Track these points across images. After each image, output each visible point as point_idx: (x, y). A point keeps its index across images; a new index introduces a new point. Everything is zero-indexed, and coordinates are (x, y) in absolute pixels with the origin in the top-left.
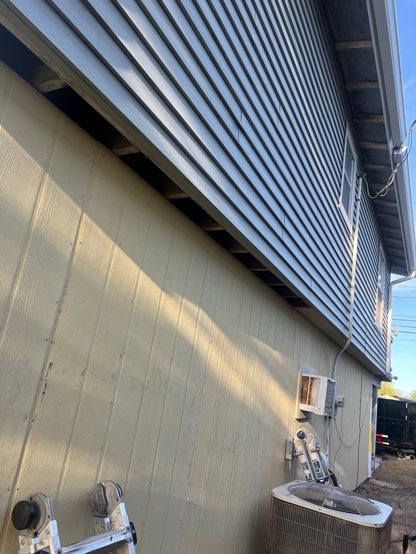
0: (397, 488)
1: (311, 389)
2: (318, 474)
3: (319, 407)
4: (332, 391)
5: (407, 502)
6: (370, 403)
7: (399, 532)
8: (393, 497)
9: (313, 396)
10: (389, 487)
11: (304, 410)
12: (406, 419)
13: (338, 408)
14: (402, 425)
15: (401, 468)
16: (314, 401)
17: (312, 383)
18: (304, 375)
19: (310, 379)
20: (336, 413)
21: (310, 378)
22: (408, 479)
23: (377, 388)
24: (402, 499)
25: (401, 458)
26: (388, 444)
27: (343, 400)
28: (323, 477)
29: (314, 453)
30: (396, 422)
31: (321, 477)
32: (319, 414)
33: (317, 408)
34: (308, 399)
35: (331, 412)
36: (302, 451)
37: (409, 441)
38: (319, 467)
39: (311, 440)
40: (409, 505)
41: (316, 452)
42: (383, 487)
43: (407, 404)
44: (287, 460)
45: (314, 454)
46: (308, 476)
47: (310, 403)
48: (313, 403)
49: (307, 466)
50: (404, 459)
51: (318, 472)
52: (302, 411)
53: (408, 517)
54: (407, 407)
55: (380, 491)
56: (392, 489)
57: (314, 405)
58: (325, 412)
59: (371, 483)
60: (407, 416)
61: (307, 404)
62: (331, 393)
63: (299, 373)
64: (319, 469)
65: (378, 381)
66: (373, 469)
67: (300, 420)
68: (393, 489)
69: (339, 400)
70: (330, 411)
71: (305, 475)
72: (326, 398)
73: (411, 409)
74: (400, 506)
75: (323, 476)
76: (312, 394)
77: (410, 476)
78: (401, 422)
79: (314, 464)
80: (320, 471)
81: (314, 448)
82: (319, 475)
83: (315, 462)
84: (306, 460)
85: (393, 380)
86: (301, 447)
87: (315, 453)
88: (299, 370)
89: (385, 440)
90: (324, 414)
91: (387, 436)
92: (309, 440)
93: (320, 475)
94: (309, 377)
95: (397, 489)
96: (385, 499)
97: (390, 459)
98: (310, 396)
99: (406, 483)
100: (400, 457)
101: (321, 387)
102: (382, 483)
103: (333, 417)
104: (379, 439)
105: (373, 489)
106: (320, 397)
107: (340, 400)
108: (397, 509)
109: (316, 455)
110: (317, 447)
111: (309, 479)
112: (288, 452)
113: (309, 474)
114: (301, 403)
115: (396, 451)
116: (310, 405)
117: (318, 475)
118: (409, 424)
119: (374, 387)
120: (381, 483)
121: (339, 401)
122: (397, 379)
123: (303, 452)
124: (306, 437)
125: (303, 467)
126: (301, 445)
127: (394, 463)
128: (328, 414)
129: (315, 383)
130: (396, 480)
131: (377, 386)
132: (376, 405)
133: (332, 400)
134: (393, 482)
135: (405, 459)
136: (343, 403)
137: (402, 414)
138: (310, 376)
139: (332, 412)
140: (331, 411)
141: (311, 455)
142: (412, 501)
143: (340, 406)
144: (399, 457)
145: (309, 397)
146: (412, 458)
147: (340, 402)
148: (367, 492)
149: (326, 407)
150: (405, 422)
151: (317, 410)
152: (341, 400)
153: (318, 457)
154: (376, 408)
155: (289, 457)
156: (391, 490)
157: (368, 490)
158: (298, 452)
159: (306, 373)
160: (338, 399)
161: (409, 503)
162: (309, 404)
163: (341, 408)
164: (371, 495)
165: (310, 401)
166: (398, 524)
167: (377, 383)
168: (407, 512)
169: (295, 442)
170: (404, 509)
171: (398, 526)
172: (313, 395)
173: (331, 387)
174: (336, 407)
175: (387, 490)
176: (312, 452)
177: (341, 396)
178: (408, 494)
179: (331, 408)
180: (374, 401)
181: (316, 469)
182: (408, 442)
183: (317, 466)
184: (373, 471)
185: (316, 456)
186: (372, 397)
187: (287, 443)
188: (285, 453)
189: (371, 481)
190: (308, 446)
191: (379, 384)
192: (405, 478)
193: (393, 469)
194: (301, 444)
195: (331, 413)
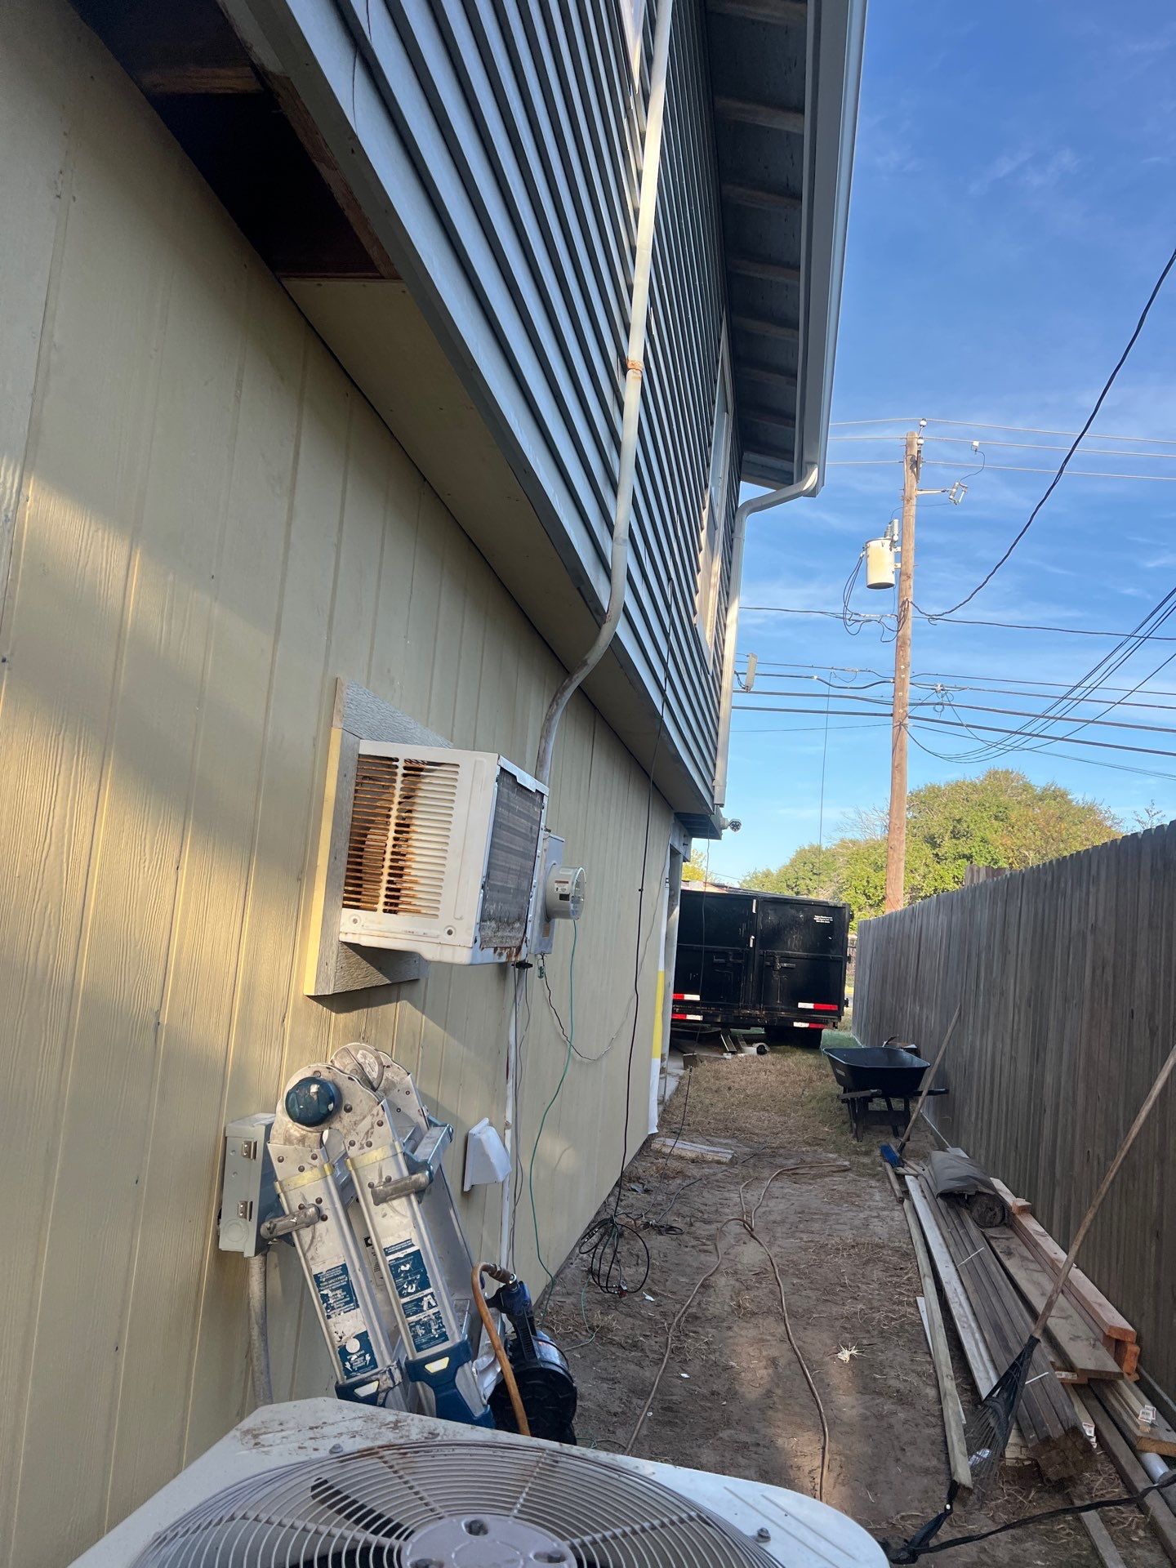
0: (733, 1156)
1: (408, 826)
2: (412, 1326)
3: (445, 919)
4: (525, 836)
5: (767, 1206)
6: (662, 904)
7: (764, 1353)
8: (727, 1195)
9: (418, 865)
10: (709, 1157)
11: (365, 941)
12: (751, 946)
13: (559, 923)
14: (740, 961)
15: (736, 1086)
16: (417, 887)
17: (413, 790)
18: (368, 748)
19: (400, 771)
20: (549, 944)
21: (401, 764)
22: (759, 1119)
23: (682, 859)
24: (753, 1196)
25: (733, 1053)
26: (699, 1018)
27: (578, 885)
28: (446, 1339)
29: (395, 1203)
30: (724, 954)
31: (432, 1342)
32: (447, 956)
33: (437, 929)
34: (389, 882)
35: (517, 943)
36: (319, 1201)
37: (758, 1006)
38: (424, 1284)
39: (380, 1124)
40: (776, 1217)
41: (408, 1196)
42: (693, 1161)
43: (755, 901)
44: (224, 1260)
45: (395, 1210)
46: (354, 1346)
47: (396, 905)
48: (414, 901)
49: (348, 1289)
50: (739, 1055)
51: (413, 1318)
52: (355, 947)
53: (782, 1272)
54: (754, 911)
55: (686, 1177)
56: (719, 1162)
57: (418, 912)
58: (482, 942)
59: (659, 1154)
60: (753, 937)
61: (380, 906)
62: (519, 844)
63: (336, 735)
64: (421, 1299)
65: (684, 836)
66: (661, 1102)
67: (340, 1001)
68: (722, 1163)
69: (560, 887)
70: (511, 936)
71: (338, 1344)
72: (490, 866)
73: (766, 915)
74: (752, 1230)
75: (444, 1337)
76: (410, 850)
77: (764, 1109)
78: (737, 955)
79: (394, 1268)
80: (430, 1306)
81: (395, 1170)
82: (421, 1332)
83: (400, 1255)
84: (340, 1250)
85: (727, 833)
86: (316, 1173)
87: (400, 1204)
88: (336, 721)
89: (692, 1007)
90: (474, 956)
91: (697, 998)
92: (366, 1124)
93: (429, 1331)
94: (397, 760)
95: (733, 1162)
96: (703, 1208)
97: (705, 1062)
98: (401, 864)
99: (757, 1134)
100: (730, 1052)
101: (460, 809)
102: (688, 1148)
103: (536, 963)
104: (681, 1006)
105: (664, 1177)
106: (452, 864)
107: (566, 886)
108: (745, 1243)
109: (409, 1214)
110: (414, 1167)
111: (360, 1363)
112: (231, 1209)
113: (362, 1338)
114: (345, 906)
115: (718, 1034)
116: (395, 912)
117: (415, 1336)
118: (757, 958)
119: (674, 853)
120: (688, 1146)
121: (560, 891)
122: (738, 829)
123: (325, 1207)
124: (349, 1110)
125: (325, 1298)
126: (316, 1162)
127: (716, 1071)
128: (500, 955)
129: (429, 787)
130: (727, 1129)
131: (681, 849)
132: (677, 910)
133: (525, 884)
134: (720, 1137)
135: (743, 1055)
136: (576, 901)
137: (742, 931)
138: (403, 752)
139: (523, 940)
140: (521, 935)
141: (378, 1219)
142: (783, 1201)
143: (566, 915)
144: (726, 1051)
145: (391, 867)
146: (761, 1051)
147: (564, 897)
148: (647, 1191)
149: (484, 918)
150: (748, 954)
151: (438, 937)
152: (568, 889)
153: (416, 1226)
154: (675, 920)
155: (240, 1238)
156: (716, 1168)
157: (649, 1182)
158: (295, 1207)
159: (378, 739)
160: (556, 885)
161: (777, 1207)
162: (392, 907)
163: (570, 922)
164: (659, 1198)
165: (398, 890)
166: (754, 1314)
167: (682, 843)
168: (776, 1249)
169: (274, 1148)
170: (764, 1238)
171: (757, 1326)
172: (418, 859)
173: (520, 814)
174: (548, 916)
175: (707, 1171)
176: (380, 1199)
177: (571, 872)
178: (766, 1173)
179: (519, 919)
180: (672, 898)
181: (402, 1296)
182: (754, 1008)
183: (410, 1283)
184: (661, 1108)
185: (408, 1220)
186: (668, 885)
187: (229, 1153)
188: (219, 1217)
189: (656, 1145)
190: (358, 1165)
191: (687, 845)
192: (752, 1119)
193: (716, 1091)
194: (314, 1158)
195: (519, 949)
